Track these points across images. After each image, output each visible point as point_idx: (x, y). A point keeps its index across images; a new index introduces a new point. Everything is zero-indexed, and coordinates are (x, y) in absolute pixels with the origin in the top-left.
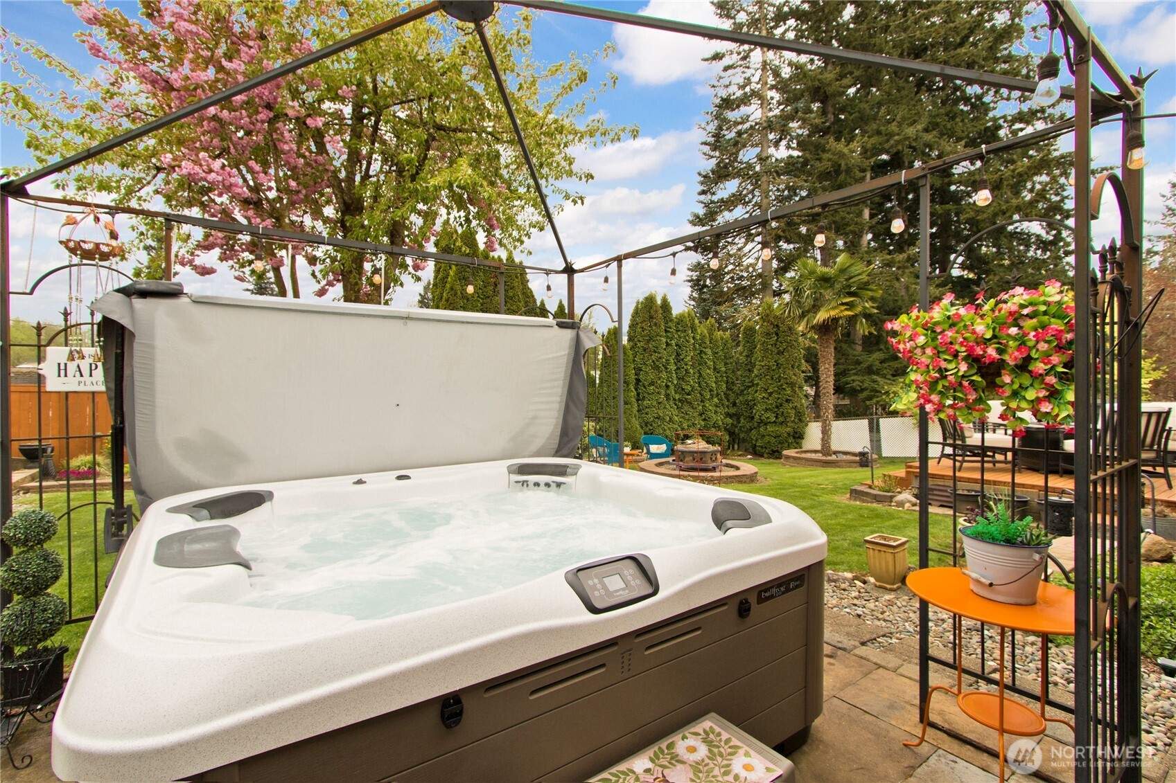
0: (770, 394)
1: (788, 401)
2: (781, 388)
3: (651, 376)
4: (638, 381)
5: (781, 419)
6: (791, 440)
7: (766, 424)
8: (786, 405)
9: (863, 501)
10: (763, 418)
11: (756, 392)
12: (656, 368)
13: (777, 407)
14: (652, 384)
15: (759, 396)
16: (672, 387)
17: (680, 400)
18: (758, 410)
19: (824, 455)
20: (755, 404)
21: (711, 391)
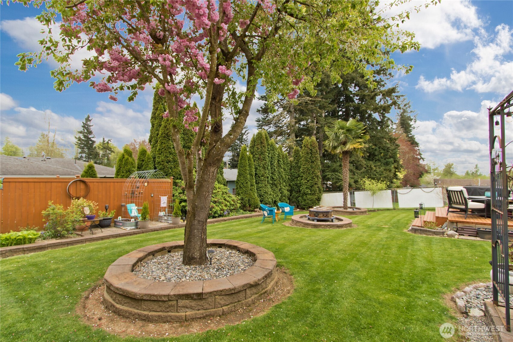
0: (308, 181)
1: (316, 184)
2: (313, 178)
3: (263, 172)
4: (256, 174)
5: (313, 192)
6: (317, 202)
7: (306, 195)
8: (315, 186)
9: (427, 234)
10: (305, 192)
11: (302, 179)
12: (264, 168)
13: (311, 187)
14: (262, 176)
15: (303, 181)
16: (270, 178)
17: (272, 184)
18: (303, 188)
19: (344, 209)
20: (301, 185)
21: (283, 179)
